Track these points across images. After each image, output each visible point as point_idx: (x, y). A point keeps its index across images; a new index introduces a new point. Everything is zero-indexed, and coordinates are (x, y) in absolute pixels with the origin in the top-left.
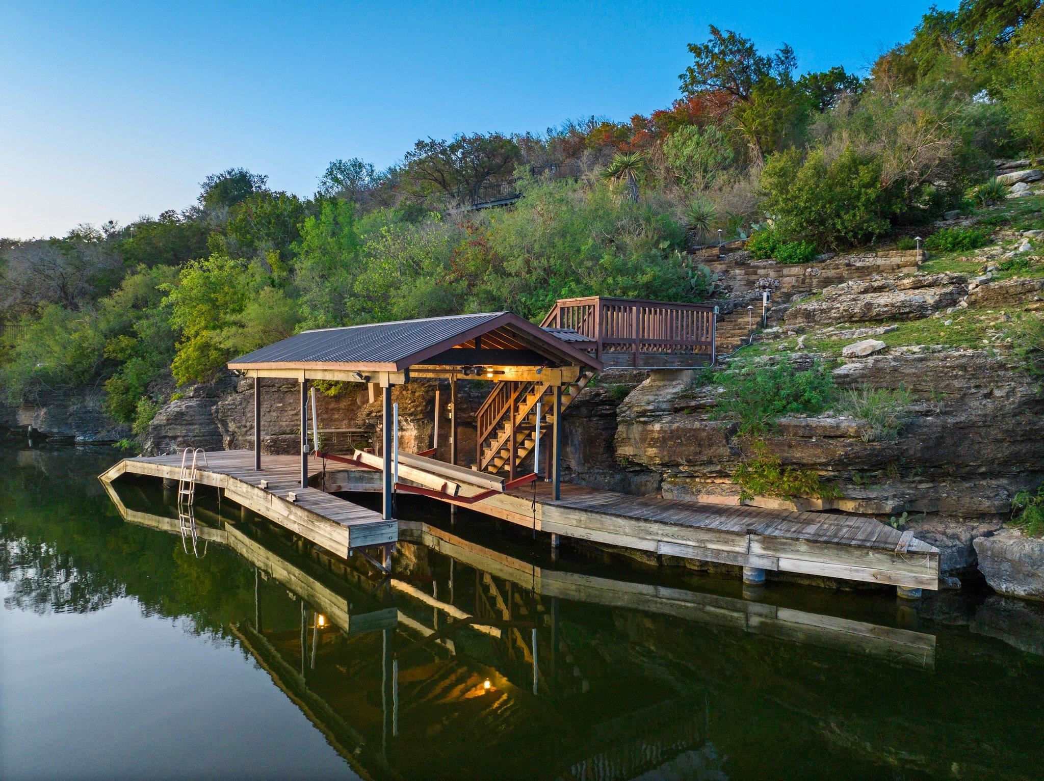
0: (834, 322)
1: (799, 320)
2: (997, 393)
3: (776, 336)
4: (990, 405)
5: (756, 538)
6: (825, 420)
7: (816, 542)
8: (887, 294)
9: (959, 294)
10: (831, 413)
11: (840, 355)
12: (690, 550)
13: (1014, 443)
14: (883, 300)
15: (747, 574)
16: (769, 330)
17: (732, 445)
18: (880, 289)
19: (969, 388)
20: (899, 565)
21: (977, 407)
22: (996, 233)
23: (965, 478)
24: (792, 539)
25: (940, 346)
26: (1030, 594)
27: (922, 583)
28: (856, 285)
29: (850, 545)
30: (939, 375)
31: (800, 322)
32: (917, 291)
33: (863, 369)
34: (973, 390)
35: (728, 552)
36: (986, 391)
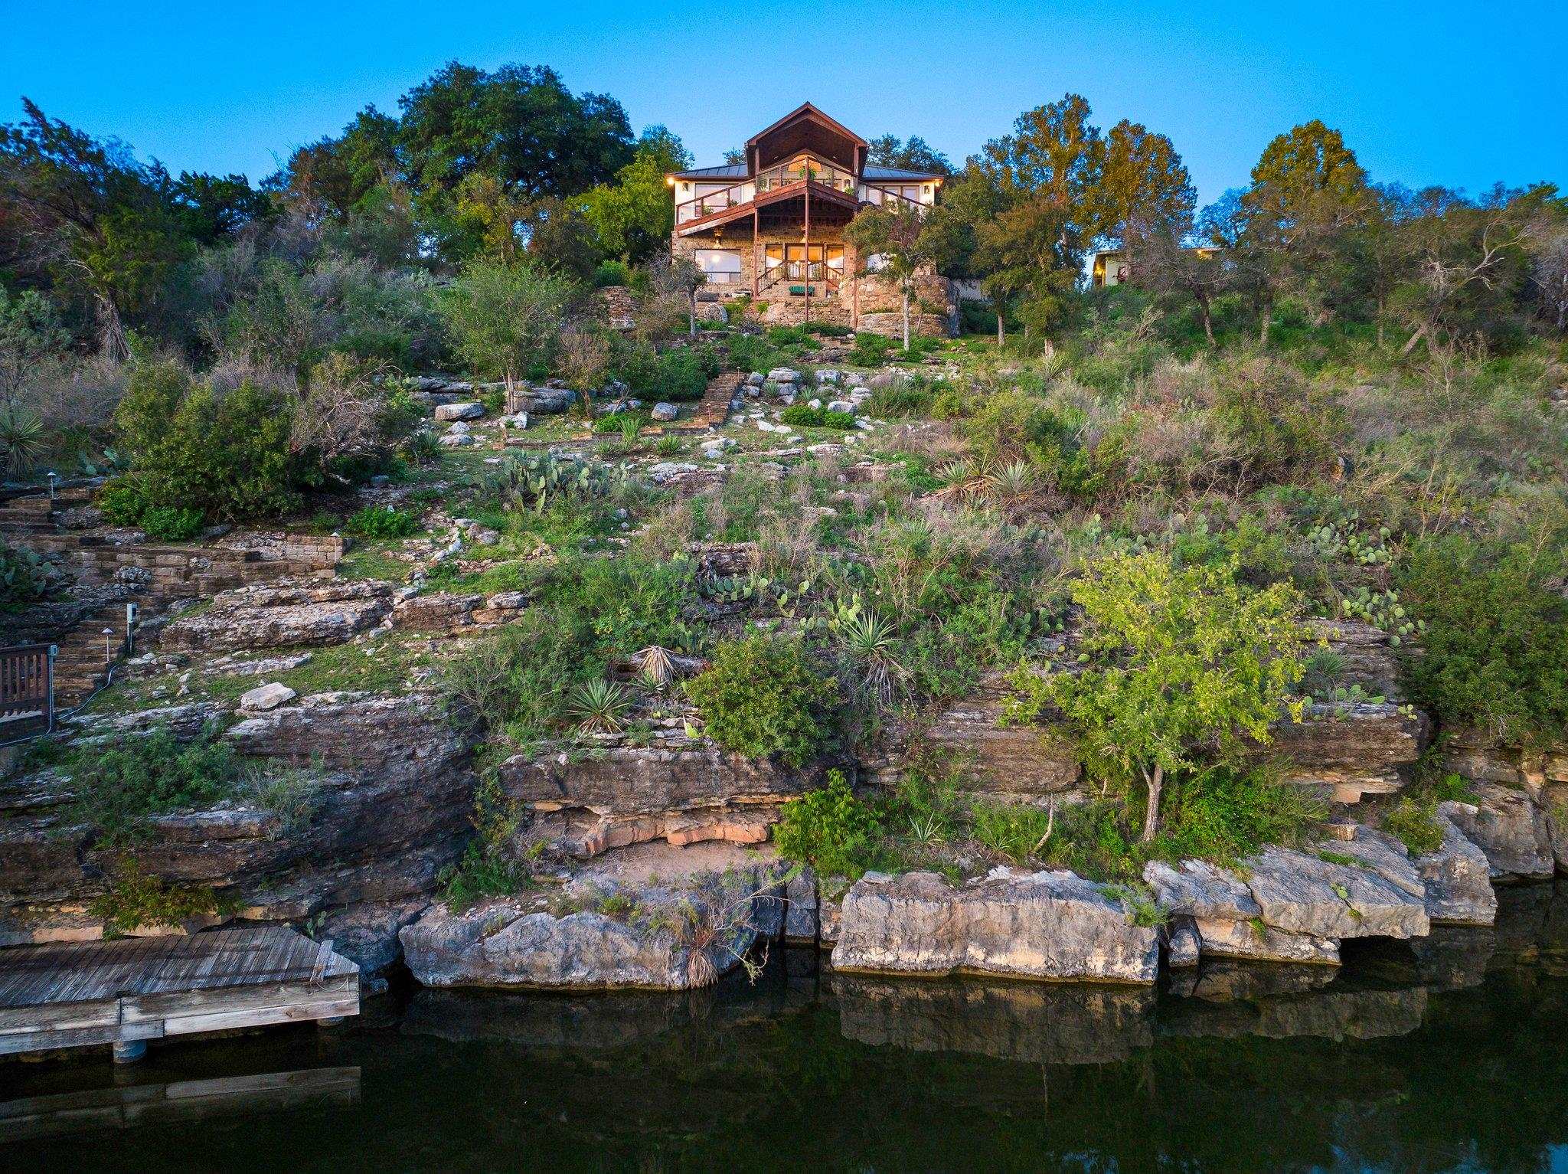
0: (230, 649)
1: (182, 645)
2: (420, 753)
3: (148, 670)
4: (412, 768)
5: (131, 1000)
6: (220, 815)
7: (214, 988)
8: (298, 608)
9: (383, 609)
10: (228, 802)
11: (239, 705)
12: (28, 1040)
13: (438, 809)
14: (294, 619)
15: (120, 1051)
16: (137, 661)
17: (87, 863)
18: (289, 601)
19: (390, 750)
20: (317, 995)
21: (401, 772)
22: (427, 515)
23: (390, 856)
24: (181, 991)
25: (359, 693)
26: (456, 981)
27: (342, 1010)
28: (260, 592)
29: (257, 985)
30: (357, 737)
31: (183, 648)
32: (335, 606)
33: (267, 729)
34: (395, 753)
35: (89, 1029)
36: (408, 752)
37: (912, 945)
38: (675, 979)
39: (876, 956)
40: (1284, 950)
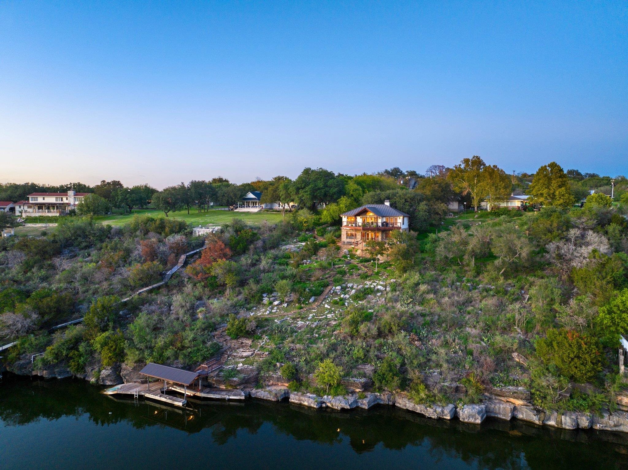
0: (238, 358)
5: (227, 394)
6: (235, 379)
7: (233, 395)
8: (245, 352)
9: (254, 353)
10: (236, 377)
11: (238, 366)
13: (255, 379)
14: (245, 354)
15: (226, 399)
16: (229, 359)
17: (224, 381)
19: (251, 372)
20: (241, 396)
21: (252, 375)
22: (263, 336)
23: (250, 383)
25: (249, 365)
27: (243, 398)
28: (242, 350)
29: (237, 395)
30: (248, 371)
31: (233, 357)
32: (249, 352)
33: (240, 369)
35: (224, 397)
36: (253, 373)
37: (296, 400)
38: (273, 400)
39: (293, 401)
40: (334, 408)
